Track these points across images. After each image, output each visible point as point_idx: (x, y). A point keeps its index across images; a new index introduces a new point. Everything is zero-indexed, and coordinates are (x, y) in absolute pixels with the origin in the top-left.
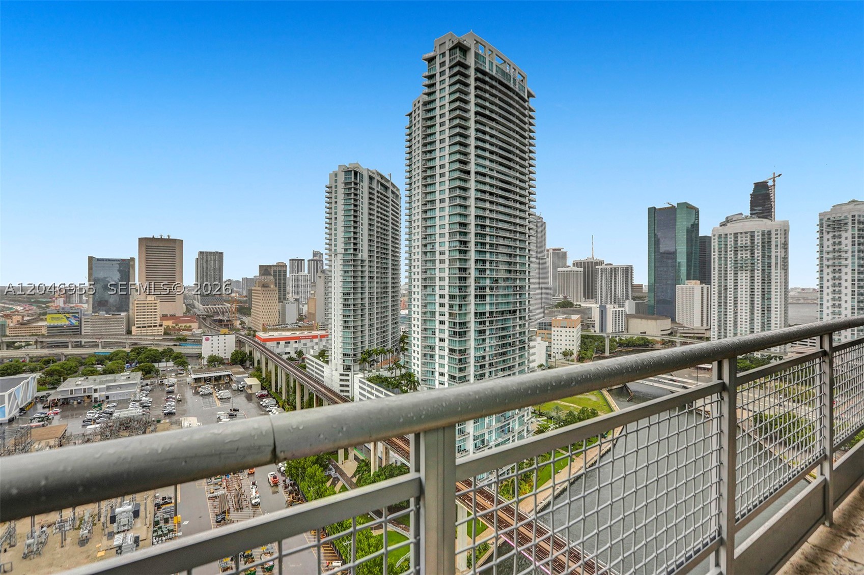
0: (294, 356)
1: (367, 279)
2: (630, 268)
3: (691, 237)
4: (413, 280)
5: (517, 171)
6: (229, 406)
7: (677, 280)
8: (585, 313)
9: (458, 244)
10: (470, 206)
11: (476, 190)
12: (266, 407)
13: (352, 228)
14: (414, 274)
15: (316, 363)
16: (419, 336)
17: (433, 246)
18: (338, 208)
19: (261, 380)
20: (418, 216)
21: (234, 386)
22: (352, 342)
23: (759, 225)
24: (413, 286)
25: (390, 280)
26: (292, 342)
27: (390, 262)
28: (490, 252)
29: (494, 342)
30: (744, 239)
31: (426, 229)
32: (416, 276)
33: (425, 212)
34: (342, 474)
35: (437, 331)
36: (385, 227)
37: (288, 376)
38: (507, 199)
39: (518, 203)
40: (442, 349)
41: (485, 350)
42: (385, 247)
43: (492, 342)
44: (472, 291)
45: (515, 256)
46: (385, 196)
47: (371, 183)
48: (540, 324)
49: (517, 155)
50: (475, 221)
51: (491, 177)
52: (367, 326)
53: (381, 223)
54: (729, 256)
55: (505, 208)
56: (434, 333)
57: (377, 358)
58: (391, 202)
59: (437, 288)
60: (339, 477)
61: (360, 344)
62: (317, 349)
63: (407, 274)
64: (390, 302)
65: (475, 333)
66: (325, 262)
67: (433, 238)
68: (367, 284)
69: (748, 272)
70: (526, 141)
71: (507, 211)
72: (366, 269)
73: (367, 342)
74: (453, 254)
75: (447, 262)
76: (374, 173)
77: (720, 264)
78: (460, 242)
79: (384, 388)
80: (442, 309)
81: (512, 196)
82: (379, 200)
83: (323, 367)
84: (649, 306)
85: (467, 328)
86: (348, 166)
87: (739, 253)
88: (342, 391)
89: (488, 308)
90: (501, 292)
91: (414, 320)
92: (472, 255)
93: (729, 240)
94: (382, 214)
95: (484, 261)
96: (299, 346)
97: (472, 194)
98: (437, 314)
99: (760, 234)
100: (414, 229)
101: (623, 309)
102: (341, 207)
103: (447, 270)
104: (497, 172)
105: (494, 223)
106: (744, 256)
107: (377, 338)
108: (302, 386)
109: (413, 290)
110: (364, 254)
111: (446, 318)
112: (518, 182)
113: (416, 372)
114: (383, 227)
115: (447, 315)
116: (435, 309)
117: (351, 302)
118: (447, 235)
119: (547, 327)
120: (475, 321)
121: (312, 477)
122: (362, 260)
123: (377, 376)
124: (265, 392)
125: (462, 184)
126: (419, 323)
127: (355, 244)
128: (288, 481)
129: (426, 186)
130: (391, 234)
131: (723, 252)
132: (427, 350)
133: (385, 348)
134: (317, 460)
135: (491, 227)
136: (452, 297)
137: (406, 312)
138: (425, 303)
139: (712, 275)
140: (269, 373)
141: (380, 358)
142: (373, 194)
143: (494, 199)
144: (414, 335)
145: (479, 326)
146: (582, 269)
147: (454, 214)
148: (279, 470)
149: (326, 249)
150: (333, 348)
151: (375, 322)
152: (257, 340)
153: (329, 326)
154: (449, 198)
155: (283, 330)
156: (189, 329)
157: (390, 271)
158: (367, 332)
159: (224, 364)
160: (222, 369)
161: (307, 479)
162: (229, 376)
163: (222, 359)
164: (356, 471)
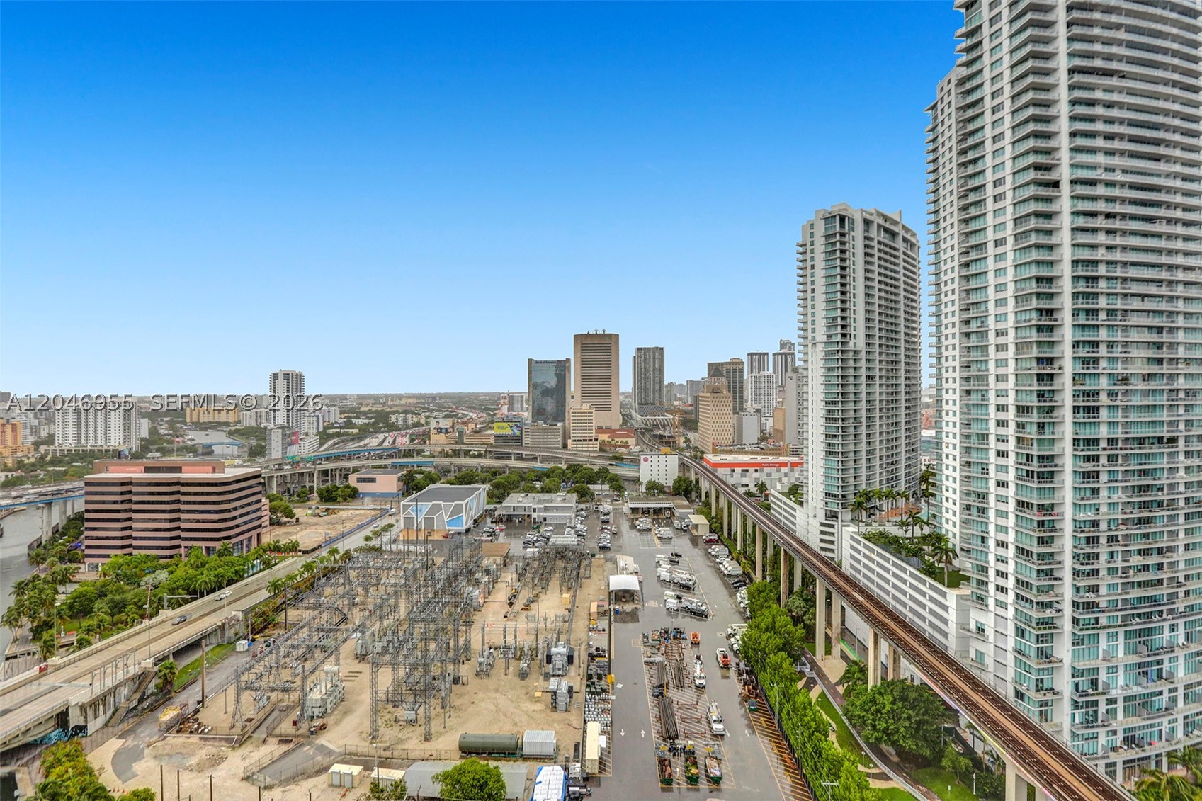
0: (754, 490)
1: (863, 380)
4: (944, 380)
5: (1176, 160)
6: (670, 548)
9: (1034, 315)
10: (1058, 245)
11: (1073, 213)
12: (716, 556)
13: (839, 302)
14: (947, 371)
15: (785, 504)
16: (957, 475)
17: (982, 322)
18: (816, 274)
19: (710, 520)
20: (952, 274)
21: (677, 523)
22: (840, 476)
24: (944, 391)
25: (902, 381)
26: (751, 470)
27: (902, 352)
28: (1108, 326)
29: (1119, 497)
31: (968, 294)
32: (950, 374)
33: (967, 265)
34: (822, 675)
35: (992, 469)
36: (893, 298)
37: (745, 517)
38: (1151, 220)
39: (1180, 225)
40: (1002, 500)
41: (1098, 510)
42: (893, 328)
43: (1115, 496)
44: (1067, 400)
45: (1173, 330)
46: (891, 247)
47: (867, 230)
50: (1073, 272)
51: (1110, 184)
52: (864, 453)
53: (887, 292)
55: (1145, 239)
56: (985, 471)
57: (881, 505)
58: (902, 256)
59: (992, 395)
60: (817, 678)
61: (852, 480)
62: (786, 483)
63: (934, 371)
64: (903, 416)
65: (1075, 477)
66: (798, 356)
67: (983, 309)
68: (863, 388)
72: (863, 364)
73: (864, 478)
74: (1023, 333)
75: (1012, 348)
76: (871, 214)
78: (1040, 311)
79: (891, 553)
80: (1002, 431)
81: (1163, 213)
82: (882, 255)
83: (795, 510)
85: (1056, 466)
86: (829, 209)
88: (822, 549)
89: (1104, 432)
90: (1138, 401)
91: (947, 447)
92: (1067, 334)
94: (886, 276)
95: (1095, 344)
96: (761, 476)
97: (1065, 222)
98: (992, 439)
100: (946, 296)
102: (820, 272)
103: (1012, 363)
104: (1124, 171)
105: (1119, 269)
107: (881, 473)
108: (764, 535)
109: (945, 397)
110: (858, 342)
111: (1011, 446)
113: (950, 535)
114: (889, 296)
115: (1012, 441)
116: (988, 429)
117: (838, 415)
118: (1011, 301)
120: (1075, 455)
121: (777, 668)
122: (855, 351)
123: (881, 533)
124: (715, 537)
125: (1042, 207)
126: (957, 453)
127: (843, 327)
128: (742, 666)
129: (966, 221)
130: (902, 308)
132: (971, 499)
133: (895, 490)
134: (784, 645)
135: (1110, 279)
136: (1023, 410)
137: (932, 433)
138: (968, 419)
140: (721, 511)
141: (886, 504)
142: (872, 247)
143: (1118, 225)
144: (945, 472)
145: (1082, 464)
147: (1025, 264)
148: (731, 647)
149: (799, 336)
150: (810, 482)
151: (878, 447)
152: (704, 464)
153: (805, 450)
154: (1015, 235)
155: (739, 453)
156: (626, 446)
157: (902, 367)
158: (863, 463)
159: (664, 493)
160: (662, 500)
161: (769, 670)
162: (670, 509)
163: (663, 487)
164: (844, 677)
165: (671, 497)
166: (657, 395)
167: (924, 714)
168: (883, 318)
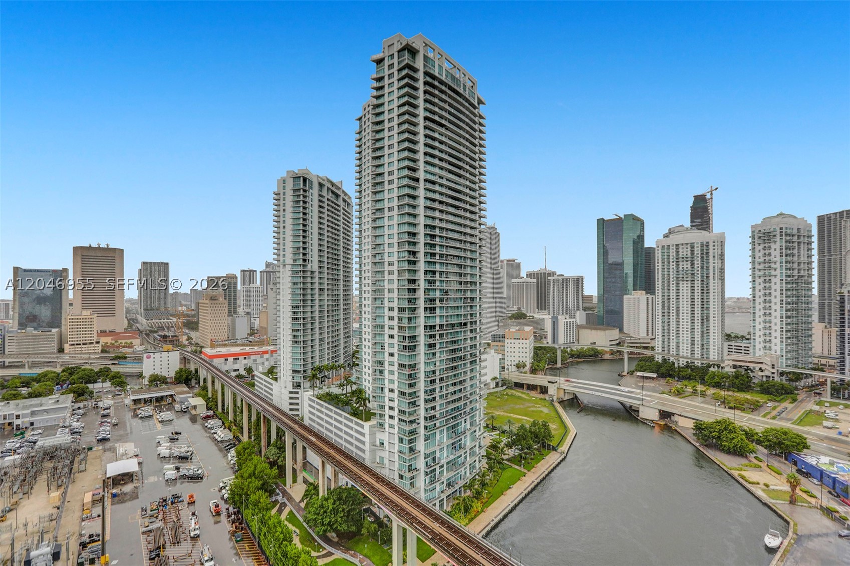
0: (243, 373)
1: (317, 291)
2: (580, 279)
3: (637, 248)
4: (363, 292)
5: (467, 179)
6: (170, 429)
7: (625, 291)
8: (538, 324)
9: (407, 254)
11: (425, 198)
12: (211, 428)
13: (301, 237)
14: (365, 286)
15: (265, 381)
16: (370, 351)
17: (382, 257)
18: (286, 216)
19: (207, 400)
20: (368, 226)
21: (177, 407)
22: (302, 357)
23: (699, 237)
24: (363, 299)
25: (341, 292)
26: (241, 358)
27: (341, 273)
28: (440, 263)
29: (445, 356)
30: (685, 250)
31: (376, 238)
32: (367, 288)
33: (375, 220)
34: (290, 499)
35: (386, 346)
36: (336, 237)
37: (234, 395)
38: (457, 208)
39: (468, 212)
40: (391, 364)
41: (435, 364)
42: (336, 257)
43: (443, 356)
44: (421, 304)
45: (466, 267)
46: (336, 204)
47: (320, 190)
48: (494, 336)
49: (467, 163)
50: (425, 231)
51: (441, 185)
52: (317, 341)
53: (332, 233)
54: (671, 267)
55: (455, 218)
56: (383, 347)
58: (342, 211)
59: (386, 301)
60: (287, 502)
61: (310, 359)
62: (267, 365)
63: (358, 286)
64: (342, 315)
65: (425, 347)
67: (382, 248)
68: (317, 297)
69: (689, 282)
70: (476, 149)
71: (457, 220)
72: (316, 280)
73: (317, 358)
74: (402, 264)
75: (396, 273)
76: (323, 180)
77: (663, 275)
78: (409, 252)
79: (333, 406)
80: (391, 323)
81: (461, 205)
82: (330, 208)
83: (272, 385)
84: (598, 316)
85: (417, 342)
86: (297, 172)
87: (681, 263)
88: (291, 410)
89: (438, 321)
90: (452, 304)
91: (365, 334)
92: (422, 266)
93: (671, 251)
94: (332, 222)
95: (434, 273)
96: (248, 362)
97: (421, 202)
98: (386, 328)
99: (699, 245)
100: (365, 239)
101: (574, 320)
102: (289, 215)
103: (396, 282)
104: (447, 180)
105: (444, 232)
106: (685, 267)
107: (328, 354)
108: (249, 406)
109: (364, 302)
110: (314, 265)
111: (395, 332)
112: (468, 191)
113: (367, 389)
114: (334, 236)
115: (396, 328)
116: (384, 322)
117: (300, 316)
118: (396, 245)
119: (501, 339)
120: (425, 335)
121: (256, 503)
122: (312, 272)
123: (327, 394)
124: (211, 413)
125: (411, 192)
126: (370, 337)
127: (304, 254)
128: (231, 510)
129: (376, 193)
130: (342, 244)
131: (666, 263)
132: (376, 365)
133: (337, 363)
134: (263, 485)
135: (441, 237)
136: (401, 310)
137: (357, 325)
138: (376, 316)
139: (656, 286)
140: (215, 392)
141: (330, 373)
142: (323, 202)
143: (444, 208)
144: (364, 350)
145: (429, 340)
146: (535, 280)
147: (403, 223)
148: (222, 498)
149: (274, 259)
150: (282, 364)
151: (326, 336)
152: (203, 356)
153: (278, 341)
154: (398, 206)
155: (233, 346)
156: (130, 346)
157: (341, 283)
158: (317, 347)
159: (166, 383)
160: (164, 389)
161: (250, 506)
162: (171, 396)
163: (165, 378)
164: (304, 495)
165: (173, 386)
166: (162, 302)
167: (352, 505)
168: (330, 250)
